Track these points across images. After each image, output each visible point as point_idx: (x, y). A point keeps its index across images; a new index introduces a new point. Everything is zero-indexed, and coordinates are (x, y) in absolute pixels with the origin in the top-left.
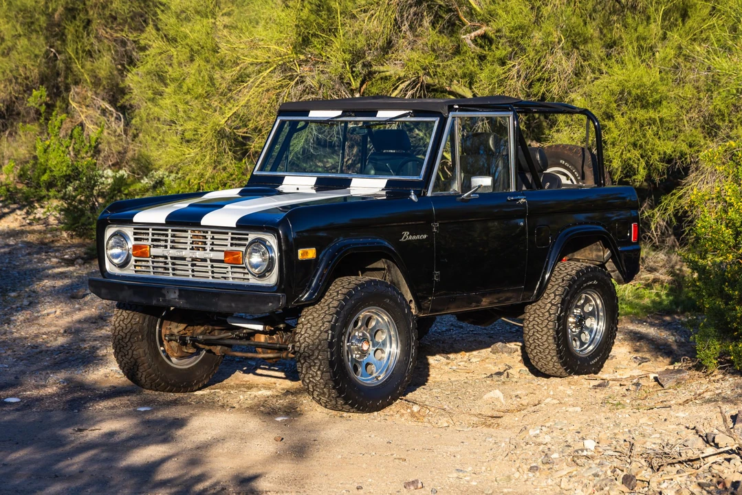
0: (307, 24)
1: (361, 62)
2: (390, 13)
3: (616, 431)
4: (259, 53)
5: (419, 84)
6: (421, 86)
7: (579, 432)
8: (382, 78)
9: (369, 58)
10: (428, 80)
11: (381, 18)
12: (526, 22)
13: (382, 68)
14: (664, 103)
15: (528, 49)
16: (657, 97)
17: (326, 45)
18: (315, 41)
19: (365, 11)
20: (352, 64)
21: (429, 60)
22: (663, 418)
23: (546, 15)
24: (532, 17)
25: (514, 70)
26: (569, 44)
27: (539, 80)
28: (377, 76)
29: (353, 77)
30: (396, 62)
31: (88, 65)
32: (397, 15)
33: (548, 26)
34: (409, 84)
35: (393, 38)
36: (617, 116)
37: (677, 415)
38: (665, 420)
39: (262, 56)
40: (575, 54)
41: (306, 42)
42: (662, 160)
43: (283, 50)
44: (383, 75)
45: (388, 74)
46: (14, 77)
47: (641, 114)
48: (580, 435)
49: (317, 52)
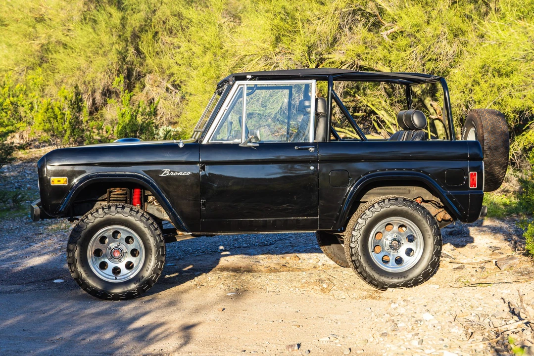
0: (278, 28)
1: (314, 52)
2: (335, 19)
3: (452, 305)
4: (251, 48)
5: (355, 66)
6: (357, 67)
7: (425, 306)
8: (330, 63)
9: (319, 50)
10: (362, 63)
11: (329, 23)
12: (420, 21)
13: (330, 56)
14: (515, 73)
15: (422, 39)
16: (509, 69)
17: (292, 41)
18: (284, 39)
19: (319, 19)
20: (309, 53)
21: (361, 49)
22: (492, 293)
23: (434, 16)
24: (425, 18)
25: (413, 55)
26: (452, 35)
27: (430, 60)
28: (327, 61)
29: (311, 62)
30: (340, 52)
31: (157, 60)
32: (340, 21)
33: (434, 24)
34: (349, 66)
35: (338, 36)
36: (482, 82)
37: (502, 292)
38: (493, 295)
39: (253, 50)
40: (457, 43)
41: (278, 39)
42: (514, 112)
43: (265, 46)
44: (331, 60)
45: (334, 60)
46: (109, 69)
47: (498, 81)
48: (426, 308)
49: (286, 46)
